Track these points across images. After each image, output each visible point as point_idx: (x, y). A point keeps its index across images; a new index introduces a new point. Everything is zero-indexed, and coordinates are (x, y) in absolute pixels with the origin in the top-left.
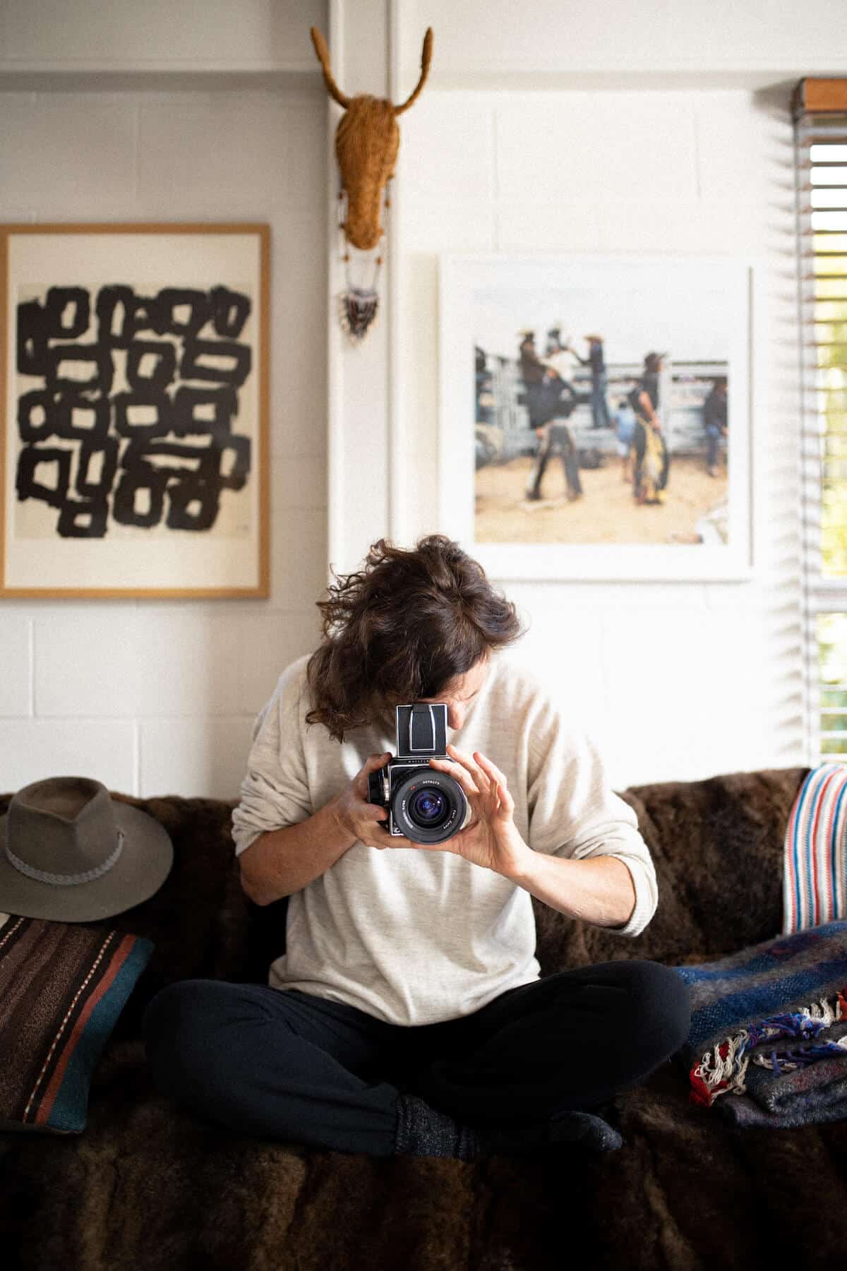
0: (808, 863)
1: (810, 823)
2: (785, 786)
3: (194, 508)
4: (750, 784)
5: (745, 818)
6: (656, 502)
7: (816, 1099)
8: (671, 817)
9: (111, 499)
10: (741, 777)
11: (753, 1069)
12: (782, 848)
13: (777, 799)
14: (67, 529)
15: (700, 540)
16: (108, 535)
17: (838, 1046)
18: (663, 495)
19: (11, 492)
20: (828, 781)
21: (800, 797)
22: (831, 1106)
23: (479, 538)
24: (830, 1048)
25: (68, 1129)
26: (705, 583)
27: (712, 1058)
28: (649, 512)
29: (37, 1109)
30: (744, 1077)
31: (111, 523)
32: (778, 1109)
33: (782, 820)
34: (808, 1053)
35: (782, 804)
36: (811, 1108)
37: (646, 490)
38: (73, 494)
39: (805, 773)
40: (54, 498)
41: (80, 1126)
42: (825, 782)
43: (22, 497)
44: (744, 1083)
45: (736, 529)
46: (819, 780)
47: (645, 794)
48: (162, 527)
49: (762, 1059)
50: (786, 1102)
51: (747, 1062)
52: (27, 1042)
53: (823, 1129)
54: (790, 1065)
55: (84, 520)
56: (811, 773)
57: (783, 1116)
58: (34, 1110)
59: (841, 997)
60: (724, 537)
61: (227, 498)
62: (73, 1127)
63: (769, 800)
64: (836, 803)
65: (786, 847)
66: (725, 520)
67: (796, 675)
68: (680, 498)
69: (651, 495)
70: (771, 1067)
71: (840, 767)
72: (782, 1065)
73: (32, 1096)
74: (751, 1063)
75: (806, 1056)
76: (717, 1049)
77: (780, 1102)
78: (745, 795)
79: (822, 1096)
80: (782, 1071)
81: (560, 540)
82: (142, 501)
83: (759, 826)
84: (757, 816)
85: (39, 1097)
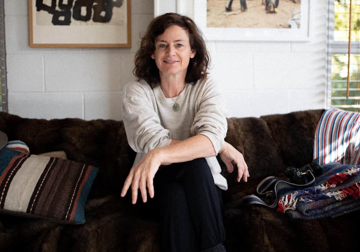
0: (323, 142)
1: (324, 129)
2: (316, 116)
3: (103, 14)
4: (304, 115)
5: (301, 127)
6: (274, 12)
7: (319, 211)
8: (276, 127)
9: (72, 10)
10: (301, 113)
11: (298, 202)
12: (314, 137)
13: (312, 120)
14: (56, 22)
15: (290, 26)
16: (71, 24)
17: (327, 195)
18: (276, 10)
19: (34, 8)
20: (331, 114)
21: (321, 120)
22: (323, 214)
23: (208, 25)
24: (324, 196)
25: (79, 222)
26: (291, 42)
27: (285, 199)
28: (271, 16)
29: (70, 216)
30: (296, 205)
31: (72, 20)
32: (306, 214)
33: (314, 127)
34: (317, 197)
35: (314, 122)
36: (317, 214)
37: (270, 7)
38: (57, 8)
39: (323, 111)
40: (50, 10)
41: (84, 221)
42: (329, 115)
43: (38, 10)
44: (296, 206)
45: (303, 22)
46: (328, 113)
47: (267, 119)
48: (91, 21)
49: (302, 199)
50: (308, 212)
51: (297, 199)
52: (64, 196)
53: (320, 220)
54: (311, 200)
55: (62, 18)
56: (325, 111)
57: (308, 216)
58: (69, 217)
59: (327, 183)
60: (299, 26)
61: (115, 10)
62: (82, 221)
63: (310, 121)
64: (333, 122)
65: (315, 137)
66: (299, 19)
67: (324, 76)
68: (283, 11)
69: (272, 10)
70: (304, 201)
71: (336, 109)
72: (308, 200)
73: (68, 213)
74: (298, 201)
75: (316, 198)
76: (287, 196)
77: (307, 212)
78: (302, 119)
79: (321, 210)
80: (308, 202)
81: (238, 26)
82: (84, 11)
83: (306, 129)
84: (306, 127)
85: (70, 213)
